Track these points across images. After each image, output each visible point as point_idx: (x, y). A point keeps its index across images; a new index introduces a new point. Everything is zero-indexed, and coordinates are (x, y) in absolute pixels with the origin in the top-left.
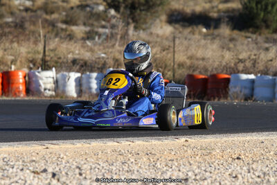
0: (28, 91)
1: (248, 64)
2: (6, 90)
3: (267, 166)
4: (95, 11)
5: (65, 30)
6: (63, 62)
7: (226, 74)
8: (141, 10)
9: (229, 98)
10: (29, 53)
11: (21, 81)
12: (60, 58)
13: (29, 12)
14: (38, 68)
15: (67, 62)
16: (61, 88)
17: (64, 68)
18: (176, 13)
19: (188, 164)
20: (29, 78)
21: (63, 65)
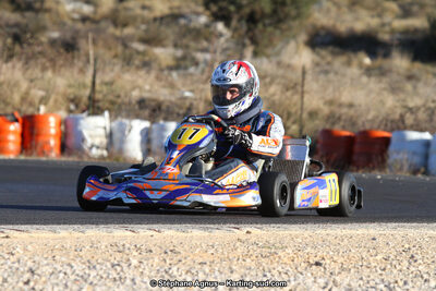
0: (63, 148)
1: (422, 115)
2: (29, 145)
3: (361, 279)
4: (192, 25)
5: (143, 53)
6: (124, 103)
7: (385, 130)
8: (264, 25)
9: (388, 170)
10: (70, 86)
11: (53, 131)
12: (119, 96)
13: (88, 24)
14: (83, 111)
15: (130, 103)
16: (117, 145)
17: (124, 114)
18: (323, 33)
19: (227, 271)
20: (66, 127)
21: (123, 107)
